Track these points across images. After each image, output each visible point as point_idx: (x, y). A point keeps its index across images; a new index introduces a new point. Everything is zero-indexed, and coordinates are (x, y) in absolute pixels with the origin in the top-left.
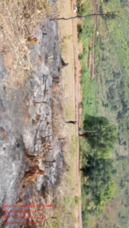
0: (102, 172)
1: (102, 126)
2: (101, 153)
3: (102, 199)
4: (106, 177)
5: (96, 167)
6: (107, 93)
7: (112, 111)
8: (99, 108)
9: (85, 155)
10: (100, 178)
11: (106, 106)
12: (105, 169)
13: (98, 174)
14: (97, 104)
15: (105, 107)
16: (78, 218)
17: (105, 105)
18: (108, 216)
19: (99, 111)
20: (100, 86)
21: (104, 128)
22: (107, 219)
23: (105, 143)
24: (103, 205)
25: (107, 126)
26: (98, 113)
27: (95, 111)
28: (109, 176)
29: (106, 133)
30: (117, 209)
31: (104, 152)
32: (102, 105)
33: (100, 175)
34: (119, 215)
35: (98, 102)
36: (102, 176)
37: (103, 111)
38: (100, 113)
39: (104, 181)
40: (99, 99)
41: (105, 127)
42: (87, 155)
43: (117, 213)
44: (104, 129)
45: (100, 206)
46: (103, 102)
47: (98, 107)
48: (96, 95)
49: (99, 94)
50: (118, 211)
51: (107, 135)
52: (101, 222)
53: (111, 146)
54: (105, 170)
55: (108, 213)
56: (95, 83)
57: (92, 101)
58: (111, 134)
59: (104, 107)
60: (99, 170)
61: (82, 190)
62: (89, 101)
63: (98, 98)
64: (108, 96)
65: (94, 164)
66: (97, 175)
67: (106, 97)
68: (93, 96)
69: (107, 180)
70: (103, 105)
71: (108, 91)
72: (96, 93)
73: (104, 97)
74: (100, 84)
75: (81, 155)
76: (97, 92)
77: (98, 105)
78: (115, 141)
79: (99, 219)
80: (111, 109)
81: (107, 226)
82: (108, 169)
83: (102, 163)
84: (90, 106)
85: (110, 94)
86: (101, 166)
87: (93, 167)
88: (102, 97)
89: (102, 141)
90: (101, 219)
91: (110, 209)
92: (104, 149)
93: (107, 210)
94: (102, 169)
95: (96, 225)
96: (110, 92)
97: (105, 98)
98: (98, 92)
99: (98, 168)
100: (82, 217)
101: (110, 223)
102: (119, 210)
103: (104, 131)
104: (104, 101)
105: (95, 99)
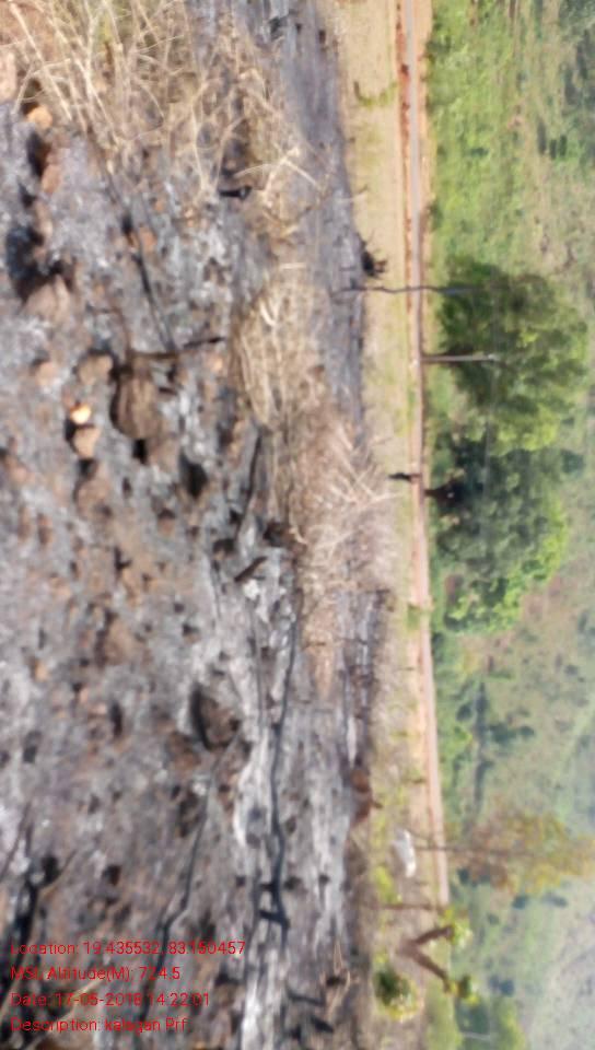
0: (516, 504)
1: (523, 323)
2: (514, 436)
3: (511, 583)
4: (530, 520)
5: (491, 486)
6: (568, 76)
7: (584, 174)
8: (518, 169)
9: (448, 436)
10: (505, 529)
11: (557, 149)
12: (527, 489)
13: (500, 513)
14: (510, 147)
15: (553, 155)
16: (420, 660)
17: (553, 144)
18: (534, 630)
19: (518, 183)
20: (530, 35)
21: (531, 331)
22: (532, 639)
23: (532, 396)
24: (516, 604)
25: (545, 326)
26: (515, 198)
27: (500, 185)
28: (542, 515)
29: (541, 353)
30: (575, 605)
31: (528, 429)
32: (535, 147)
33: (506, 515)
34: (582, 623)
35: (516, 136)
36: (516, 520)
37: (538, 183)
38: (526, 193)
39: (523, 535)
40: (521, 119)
41: (538, 326)
42: (456, 437)
43: (573, 618)
44: (532, 338)
45: (505, 607)
46: (542, 130)
47: (515, 160)
48: (505, 98)
49: (524, 85)
50: (577, 612)
51: (544, 359)
52: (508, 651)
53: (557, 404)
54: (526, 497)
55: (538, 618)
56: (504, 27)
57: (484, 140)
58: (559, 356)
59: (548, 160)
60: (503, 498)
61: (432, 562)
62: (471, 141)
63: (518, 110)
64: (570, 91)
65: (484, 474)
66: (494, 517)
67: (559, 97)
68: (492, 106)
69: (531, 531)
70: (542, 148)
71: (573, 60)
72: (506, 86)
73: (550, 101)
74: (532, 25)
75: (429, 434)
76: (513, 77)
77: (517, 154)
78: (577, 384)
79: (498, 643)
80: (583, 162)
81: (532, 662)
82: (538, 489)
83: (515, 470)
84: (477, 163)
85: (584, 74)
86: (513, 480)
87: (479, 488)
88: (540, 105)
89: (521, 389)
90: (507, 643)
91: (546, 604)
92: (527, 419)
93: (534, 611)
94: (516, 491)
95: (486, 662)
96: (580, 61)
97: (556, 104)
98: (520, 78)
99: (497, 490)
100: (433, 652)
101: (541, 653)
102: (584, 607)
103: (530, 345)
104: (547, 123)
105: (502, 118)
